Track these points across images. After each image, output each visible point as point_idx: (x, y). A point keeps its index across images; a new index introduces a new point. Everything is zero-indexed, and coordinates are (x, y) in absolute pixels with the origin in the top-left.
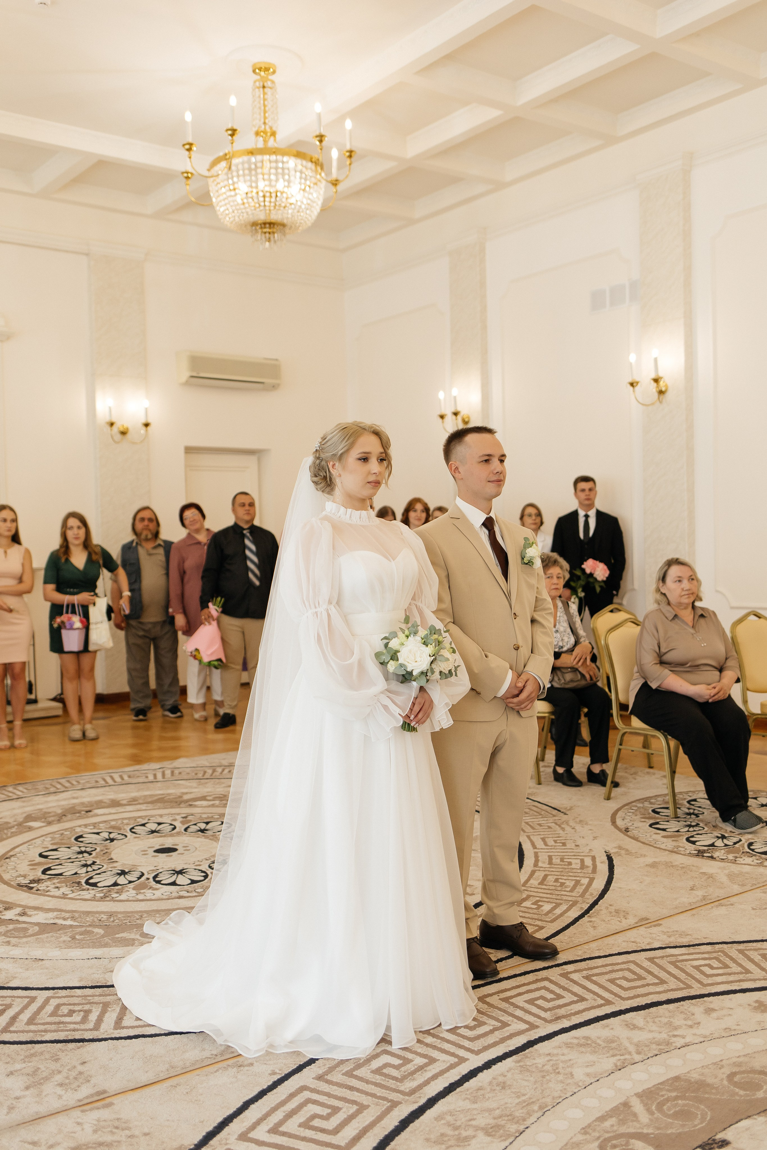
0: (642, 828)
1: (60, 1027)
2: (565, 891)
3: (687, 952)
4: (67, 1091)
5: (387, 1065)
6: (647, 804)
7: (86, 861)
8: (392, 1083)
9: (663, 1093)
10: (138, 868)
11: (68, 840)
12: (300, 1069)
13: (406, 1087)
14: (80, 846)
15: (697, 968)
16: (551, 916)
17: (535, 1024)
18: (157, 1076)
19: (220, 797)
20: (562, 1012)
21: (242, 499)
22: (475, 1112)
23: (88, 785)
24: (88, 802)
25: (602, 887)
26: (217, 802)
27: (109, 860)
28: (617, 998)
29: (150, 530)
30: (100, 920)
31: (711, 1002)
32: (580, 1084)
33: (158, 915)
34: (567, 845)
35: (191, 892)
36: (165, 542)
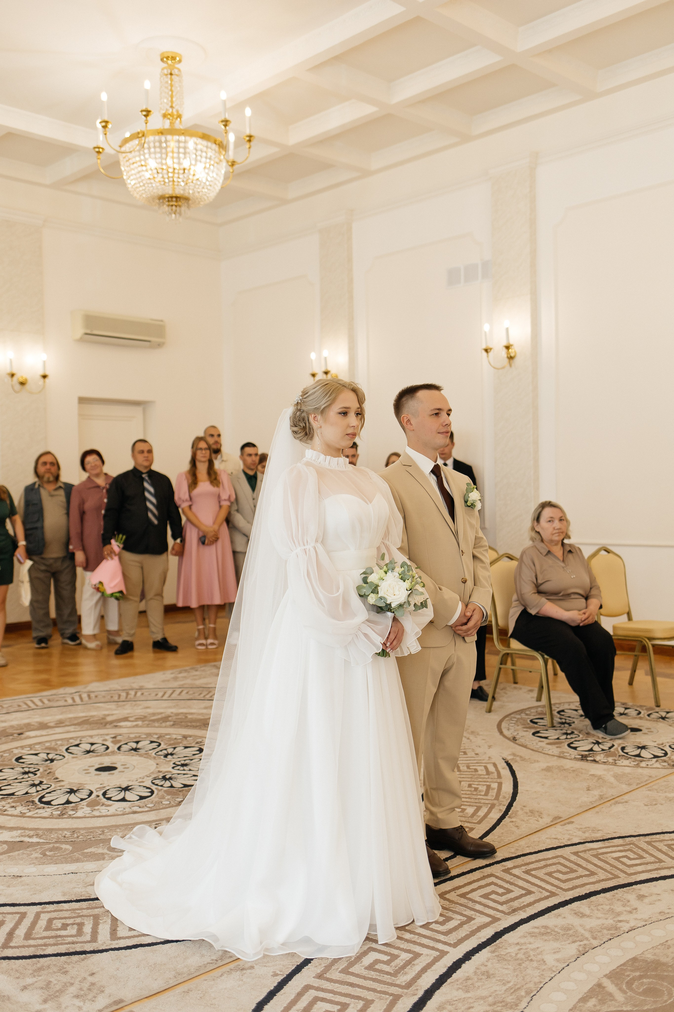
0: (526, 736)
1: (59, 941)
2: (481, 795)
3: (604, 846)
4: (85, 1002)
5: (377, 961)
6: (523, 715)
7: (33, 781)
8: (387, 978)
9: (628, 973)
10: (85, 786)
11: (9, 761)
12: (298, 969)
13: (401, 980)
14: (23, 766)
15: (617, 859)
16: (476, 819)
17: (496, 916)
18: (168, 983)
19: (141, 718)
20: (516, 904)
21: (140, 446)
22: (470, 1000)
23: (12, 710)
24: (18, 725)
25: (511, 791)
26: (140, 723)
27: (54, 779)
28: (559, 890)
29: (52, 473)
30: (65, 837)
31: (640, 890)
32: (554, 969)
33: (118, 830)
34: (468, 754)
35: (143, 807)
36: (65, 484)
